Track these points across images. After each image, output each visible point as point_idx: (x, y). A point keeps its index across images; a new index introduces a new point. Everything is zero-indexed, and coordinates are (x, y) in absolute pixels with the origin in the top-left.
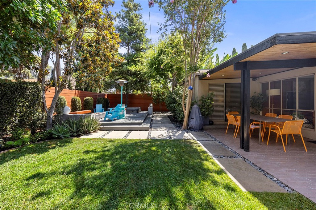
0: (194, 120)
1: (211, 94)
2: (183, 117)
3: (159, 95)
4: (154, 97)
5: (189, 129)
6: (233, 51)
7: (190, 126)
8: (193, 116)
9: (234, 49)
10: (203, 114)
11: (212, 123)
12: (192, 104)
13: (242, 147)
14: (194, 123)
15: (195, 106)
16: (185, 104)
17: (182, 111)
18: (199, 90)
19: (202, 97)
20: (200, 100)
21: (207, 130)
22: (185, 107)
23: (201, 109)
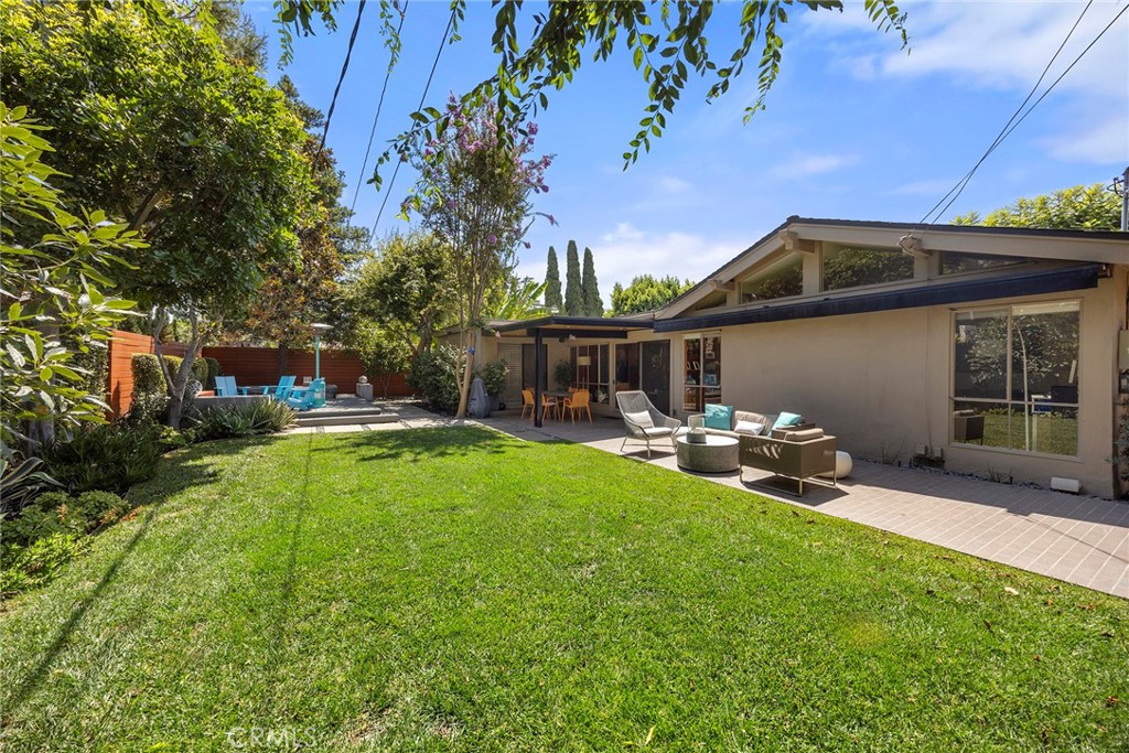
0: (477, 402)
1: (502, 360)
2: (458, 399)
3: (380, 355)
4: (370, 360)
5: (469, 415)
6: (550, 254)
7: (470, 411)
8: (476, 396)
9: (551, 249)
10: (490, 392)
11: (503, 407)
12: (472, 377)
13: (536, 425)
14: (477, 406)
15: (477, 380)
16: (462, 376)
17: (456, 388)
18: (484, 354)
19: (488, 365)
20: (484, 371)
21: (493, 417)
22: (462, 380)
23: (486, 384)
